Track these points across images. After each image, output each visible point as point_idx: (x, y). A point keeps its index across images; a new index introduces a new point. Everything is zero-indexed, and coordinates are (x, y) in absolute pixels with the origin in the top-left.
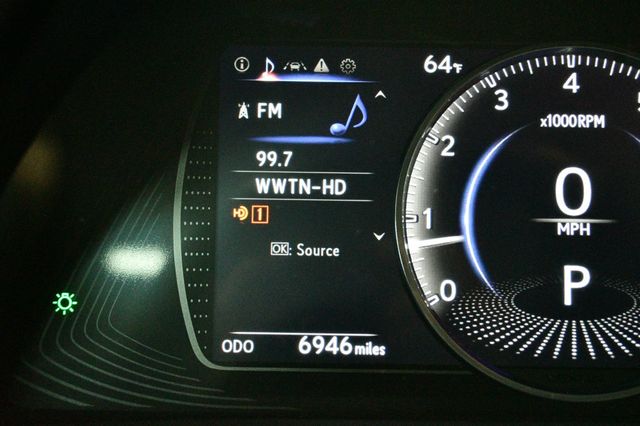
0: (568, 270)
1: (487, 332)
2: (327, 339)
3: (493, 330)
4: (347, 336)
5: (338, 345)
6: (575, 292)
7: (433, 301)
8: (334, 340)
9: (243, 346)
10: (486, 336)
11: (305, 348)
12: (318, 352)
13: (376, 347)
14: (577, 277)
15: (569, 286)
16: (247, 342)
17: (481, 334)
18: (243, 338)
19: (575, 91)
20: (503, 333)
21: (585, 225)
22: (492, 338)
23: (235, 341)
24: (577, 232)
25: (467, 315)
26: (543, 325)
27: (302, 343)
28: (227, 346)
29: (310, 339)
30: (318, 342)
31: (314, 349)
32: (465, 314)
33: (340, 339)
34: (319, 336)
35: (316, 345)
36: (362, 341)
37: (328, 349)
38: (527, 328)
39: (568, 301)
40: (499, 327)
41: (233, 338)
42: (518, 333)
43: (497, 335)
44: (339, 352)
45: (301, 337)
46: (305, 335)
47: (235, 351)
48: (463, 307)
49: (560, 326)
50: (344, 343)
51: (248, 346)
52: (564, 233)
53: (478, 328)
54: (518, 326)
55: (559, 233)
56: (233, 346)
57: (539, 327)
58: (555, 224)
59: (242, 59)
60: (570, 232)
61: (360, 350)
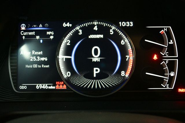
0: (95, 69)
1: (77, 83)
2: (42, 85)
3: (78, 82)
4: (47, 85)
5: (45, 86)
6: (96, 74)
7: (65, 76)
8: (44, 86)
9: (24, 87)
10: (77, 84)
11: (38, 87)
12: (41, 88)
13: (53, 87)
14: (97, 70)
15: (95, 72)
16: (25, 86)
17: (76, 83)
18: (24, 86)
19: (96, 30)
20: (81, 83)
21: (99, 59)
22: (78, 84)
23: (23, 86)
24: (97, 61)
25: (73, 79)
26: (89, 81)
27: (37, 86)
28: (21, 87)
29: (39, 85)
30: (41, 86)
31: (40, 88)
32: (72, 79)
33: (45, 85)
34: (41, 85)
35: (40, 87)
36: (50, 86)
37: (43, 87)
38: (86, 82)
39: (95, 76)
40: (80, 82)
41: (22, 86)
42: (84, 83)
43: (79, 84)
44: (45, 88)
45: (37, 85)
46: (38, 85)
47: (23, 88)
48: (72, 78)
49: (93, 81)
50: (46, 86)
51: (25, 87)
52: (94, 61)
53: (75, 82)
54: (84, 81)
55: (93, 61)
56: (22, 87)
57: (89, 82)
58: (92, 59)
59: (23, 25)
60: (95, 61)
61: (50, 88)
